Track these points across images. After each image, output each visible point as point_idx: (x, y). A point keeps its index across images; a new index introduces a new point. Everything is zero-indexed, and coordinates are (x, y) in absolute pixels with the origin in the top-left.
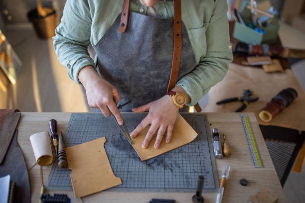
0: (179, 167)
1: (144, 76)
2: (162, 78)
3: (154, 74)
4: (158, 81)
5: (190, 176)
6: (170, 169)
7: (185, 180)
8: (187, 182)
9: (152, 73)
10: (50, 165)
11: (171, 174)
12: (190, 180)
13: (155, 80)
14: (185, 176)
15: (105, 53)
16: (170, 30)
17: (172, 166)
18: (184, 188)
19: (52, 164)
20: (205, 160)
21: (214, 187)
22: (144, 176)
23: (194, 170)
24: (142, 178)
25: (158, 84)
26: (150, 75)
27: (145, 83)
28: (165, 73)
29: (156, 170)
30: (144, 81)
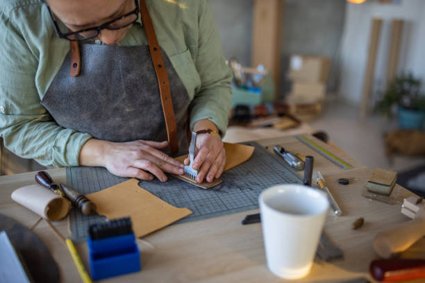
0: (259, 185)
6: (247, 188)
10: (63, 219)
11: (252, 192)
15: (57, 110)
16: (148, 61)
17: (248, 185)
19: (66, 216)
28: (150, 121)
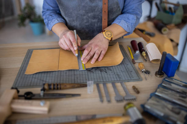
0: (111, 70)
1: (85, 17)
2: (96, 18)
3: (91, 15)
4: (94, 21)
5: (120, 74)
6: (105, 71)
7: (117, 76)
8: (118, 77)
9: (90, 15)
11: (106, 74)
12: (120, 76)
13: (92, 20)
14: (116, 75)
18: (117, 80)
20: (128, 65)
21: (138, 78)
22: (87, 77)
23: (121, 71)
24: (86, 77)
25: (94, 23)
26: (89, 17)
27: (86, 23)
29: (95, 73)
30: (85, 21)
